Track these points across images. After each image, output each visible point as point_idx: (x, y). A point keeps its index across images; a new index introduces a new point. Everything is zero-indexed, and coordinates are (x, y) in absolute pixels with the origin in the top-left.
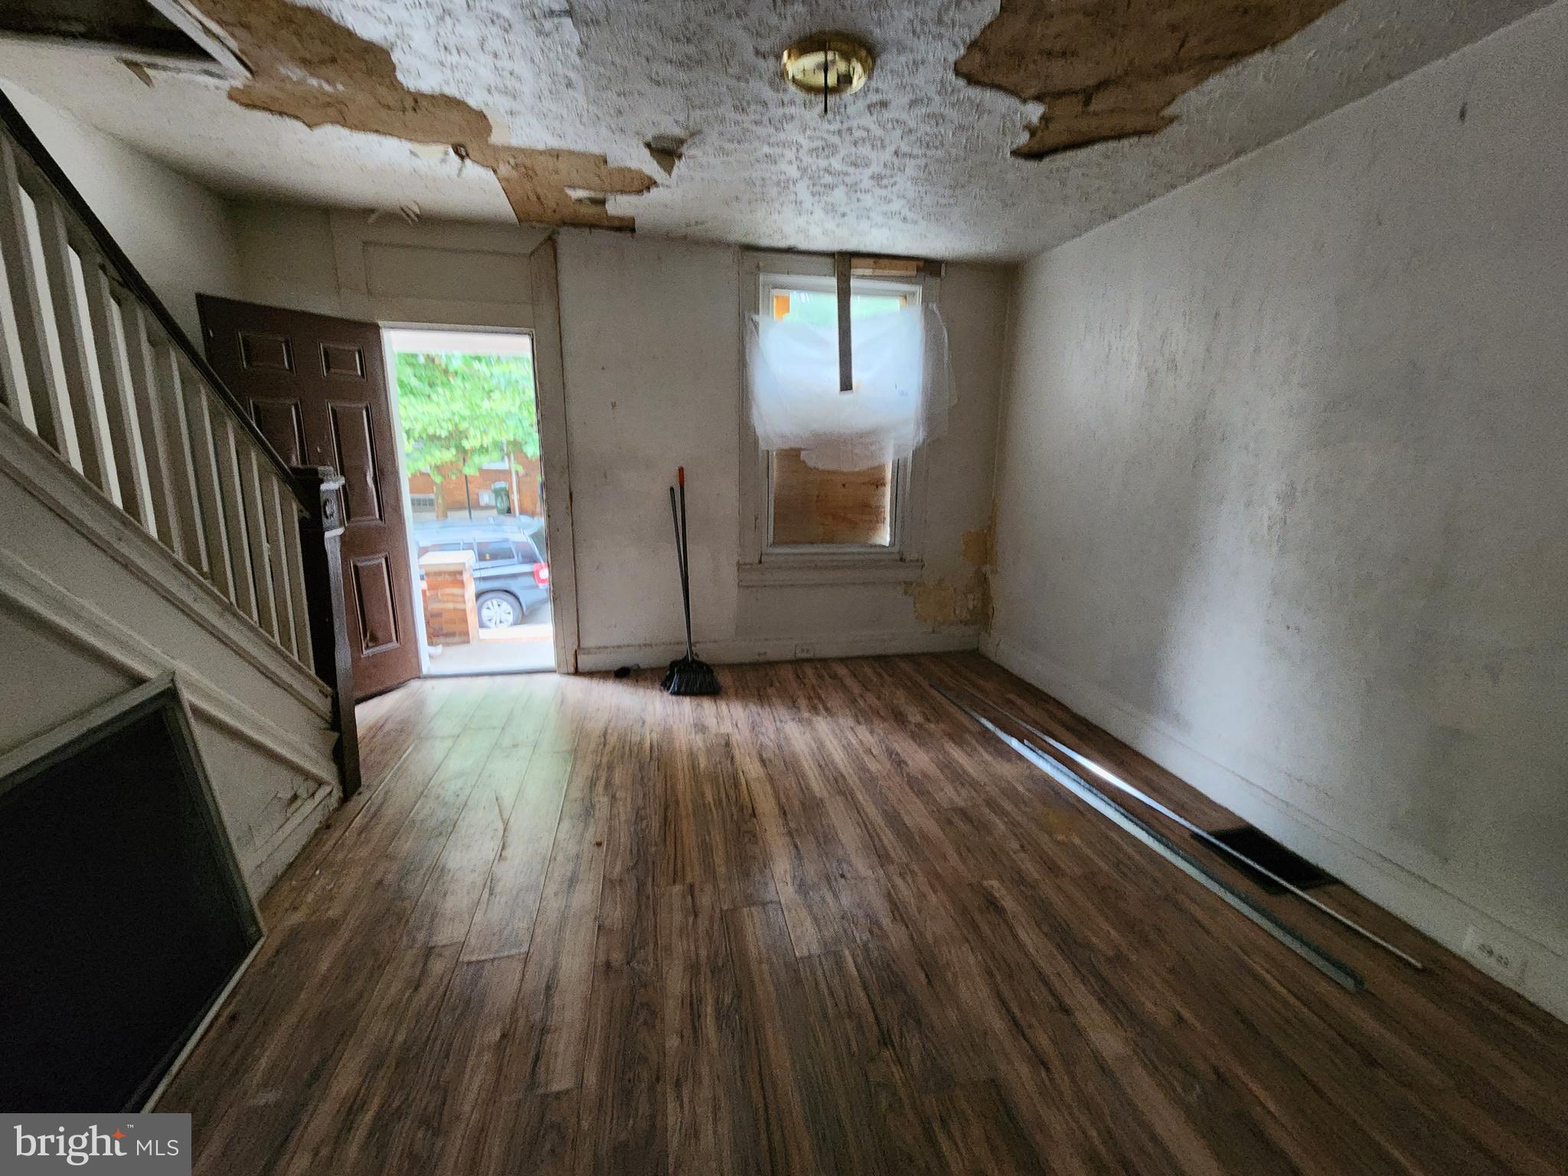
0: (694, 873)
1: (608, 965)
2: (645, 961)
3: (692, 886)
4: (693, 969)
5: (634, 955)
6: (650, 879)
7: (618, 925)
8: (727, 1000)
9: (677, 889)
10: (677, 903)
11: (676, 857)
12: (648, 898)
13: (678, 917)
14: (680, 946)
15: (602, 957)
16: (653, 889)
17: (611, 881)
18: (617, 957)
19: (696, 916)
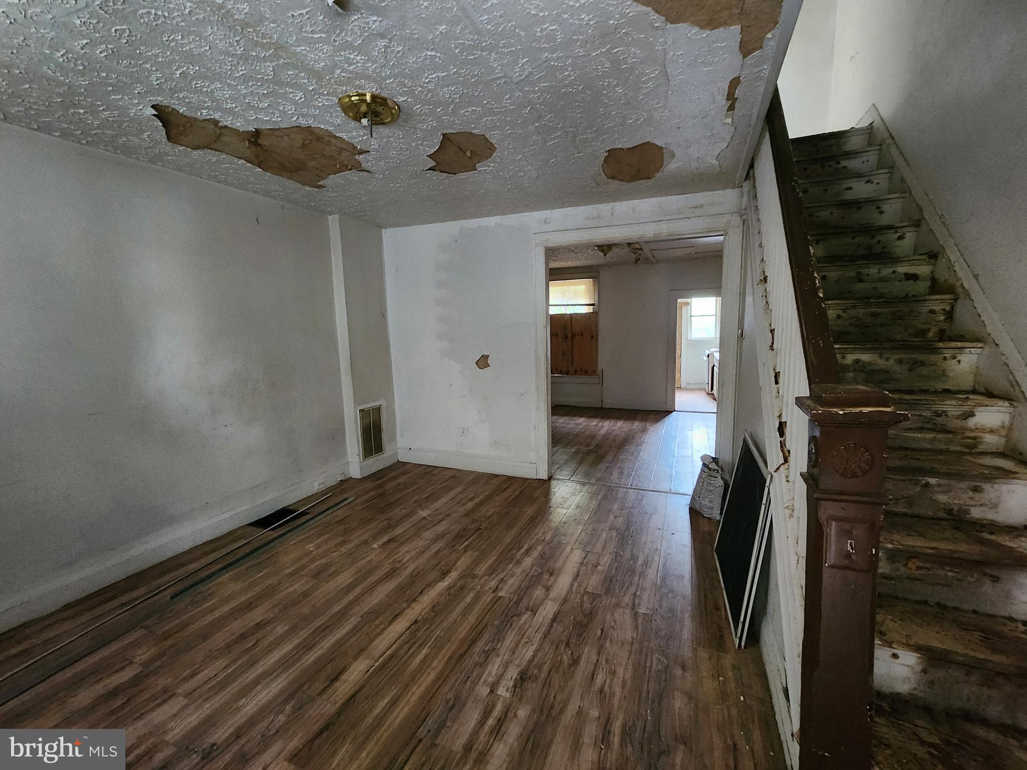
0: (487, 598)
1: (551, 575)
2: (536, 570)
3: (493, 592)
4: (519, 562)
5: (538, 575)
6: (510, 605)
7: (540, 587)
8: (514, 551)
9: (501, 594)
10: (506, 588)
11: (488, 612)
12: (519, 595)
13: (511, 582)
14: (518, 571)
15: (552, 579)
16: (513, 598)
17: (532, 611)
18: (546, 576)
19: (503, 579)
